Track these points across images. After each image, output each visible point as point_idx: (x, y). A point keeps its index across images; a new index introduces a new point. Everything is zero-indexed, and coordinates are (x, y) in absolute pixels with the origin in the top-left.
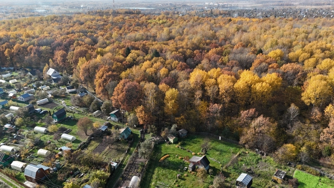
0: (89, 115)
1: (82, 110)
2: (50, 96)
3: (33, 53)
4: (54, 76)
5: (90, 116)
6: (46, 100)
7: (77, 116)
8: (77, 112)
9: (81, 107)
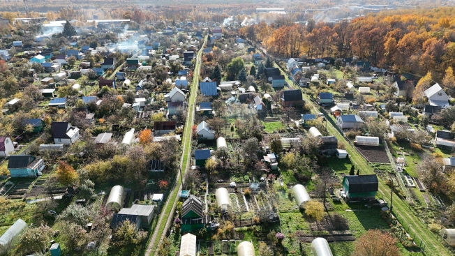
0: (432, 226)
1: (427, 199)
2: (391, 136)
3: (427, 51)
4: (433, 101)
5: (434, 231)
6: (375, 140)
7: (402, 211)
8: (409, 200)
9: (432, 191)
